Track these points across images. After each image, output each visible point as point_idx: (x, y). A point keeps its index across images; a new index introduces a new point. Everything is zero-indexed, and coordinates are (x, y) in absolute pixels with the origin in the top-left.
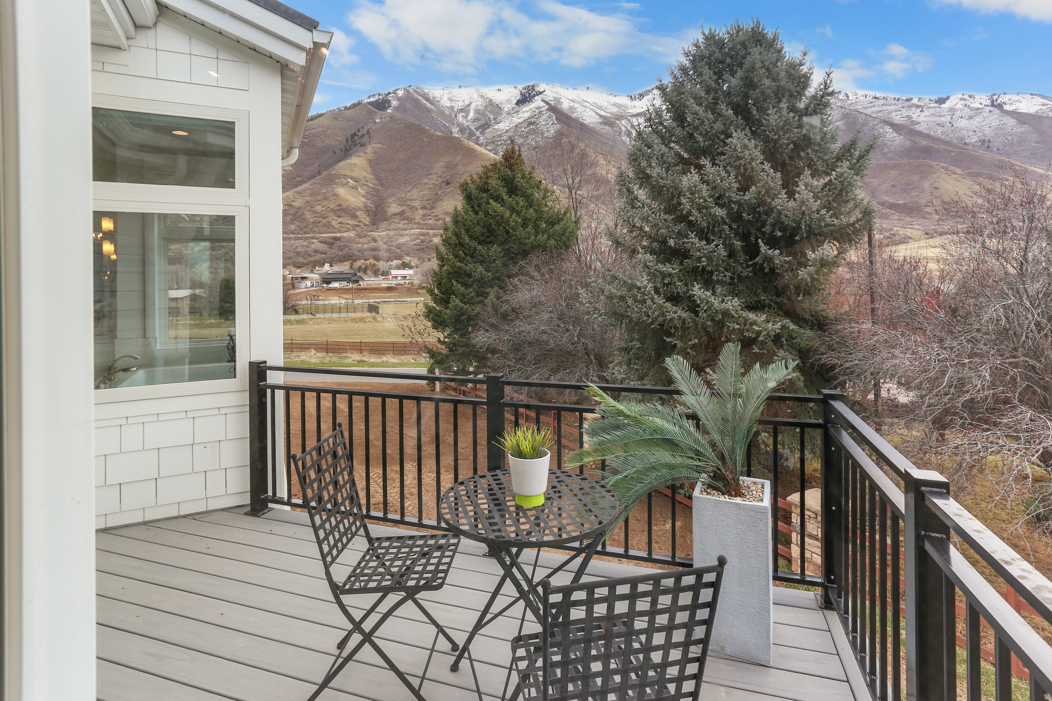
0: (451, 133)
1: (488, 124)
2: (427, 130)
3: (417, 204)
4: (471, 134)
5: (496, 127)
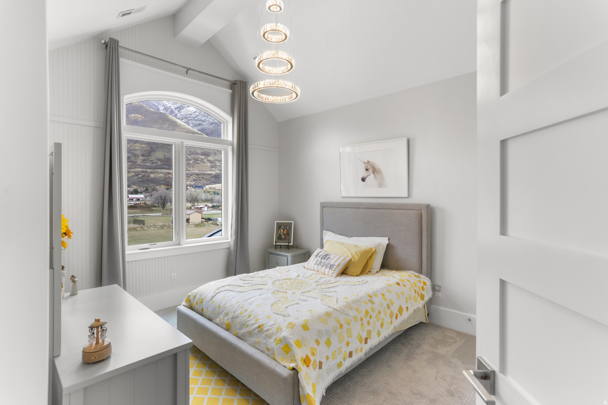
0: (159, 109)
1: (182, 106)
2: (144, 107)
3: (138, 152)
4: (172, 112)
5: (188, 109)
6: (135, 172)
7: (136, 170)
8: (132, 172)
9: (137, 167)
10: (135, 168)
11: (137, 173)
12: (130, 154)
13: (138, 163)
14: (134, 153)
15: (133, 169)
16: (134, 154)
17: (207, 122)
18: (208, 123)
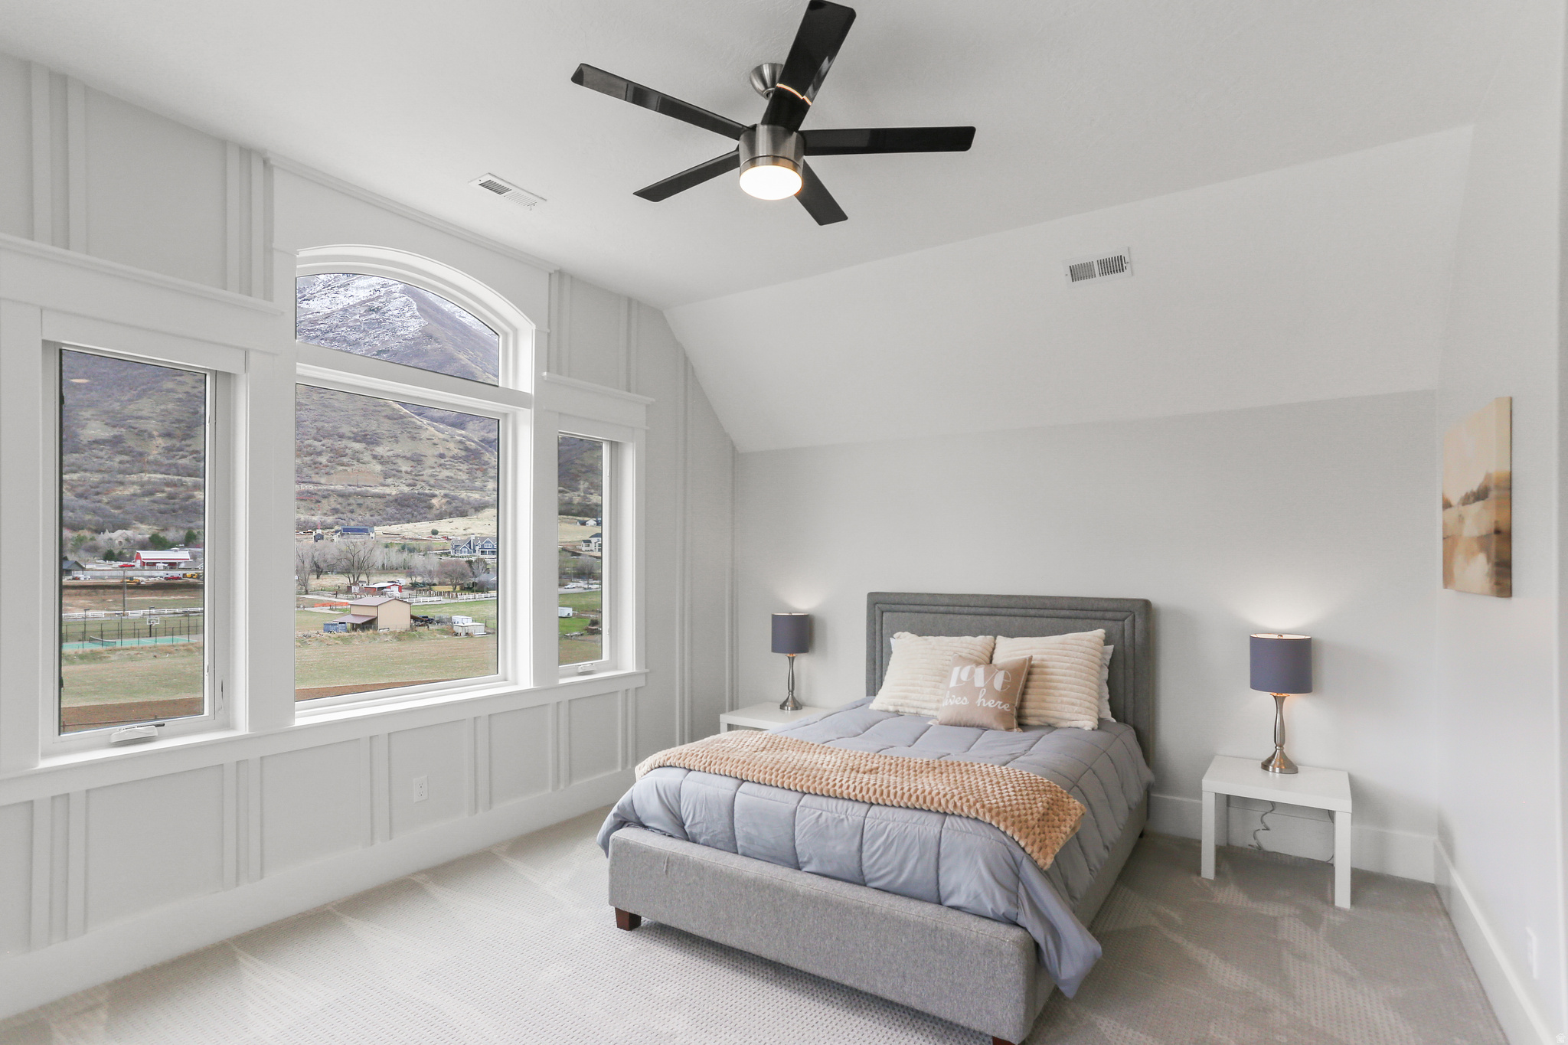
6: (142, 485)
7: (146, 477)
8: (133, 483)
9: (147, 467)
10: (141, 472)
11: (148, 487)
12: (123, 430)
13: (151, 458)
14: (137, 426)
15: (135, 474)
16: (136, 431)
17: (367, 347)
18: (368, 351)
